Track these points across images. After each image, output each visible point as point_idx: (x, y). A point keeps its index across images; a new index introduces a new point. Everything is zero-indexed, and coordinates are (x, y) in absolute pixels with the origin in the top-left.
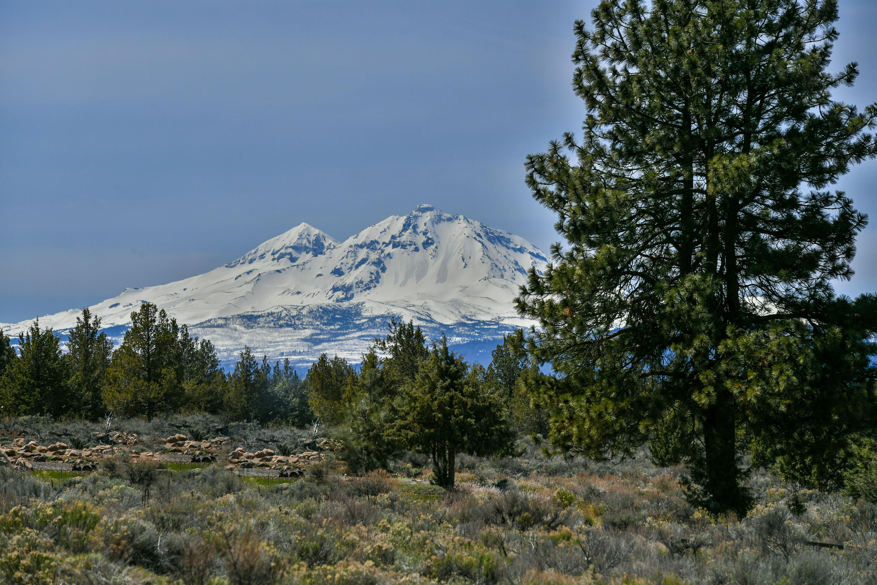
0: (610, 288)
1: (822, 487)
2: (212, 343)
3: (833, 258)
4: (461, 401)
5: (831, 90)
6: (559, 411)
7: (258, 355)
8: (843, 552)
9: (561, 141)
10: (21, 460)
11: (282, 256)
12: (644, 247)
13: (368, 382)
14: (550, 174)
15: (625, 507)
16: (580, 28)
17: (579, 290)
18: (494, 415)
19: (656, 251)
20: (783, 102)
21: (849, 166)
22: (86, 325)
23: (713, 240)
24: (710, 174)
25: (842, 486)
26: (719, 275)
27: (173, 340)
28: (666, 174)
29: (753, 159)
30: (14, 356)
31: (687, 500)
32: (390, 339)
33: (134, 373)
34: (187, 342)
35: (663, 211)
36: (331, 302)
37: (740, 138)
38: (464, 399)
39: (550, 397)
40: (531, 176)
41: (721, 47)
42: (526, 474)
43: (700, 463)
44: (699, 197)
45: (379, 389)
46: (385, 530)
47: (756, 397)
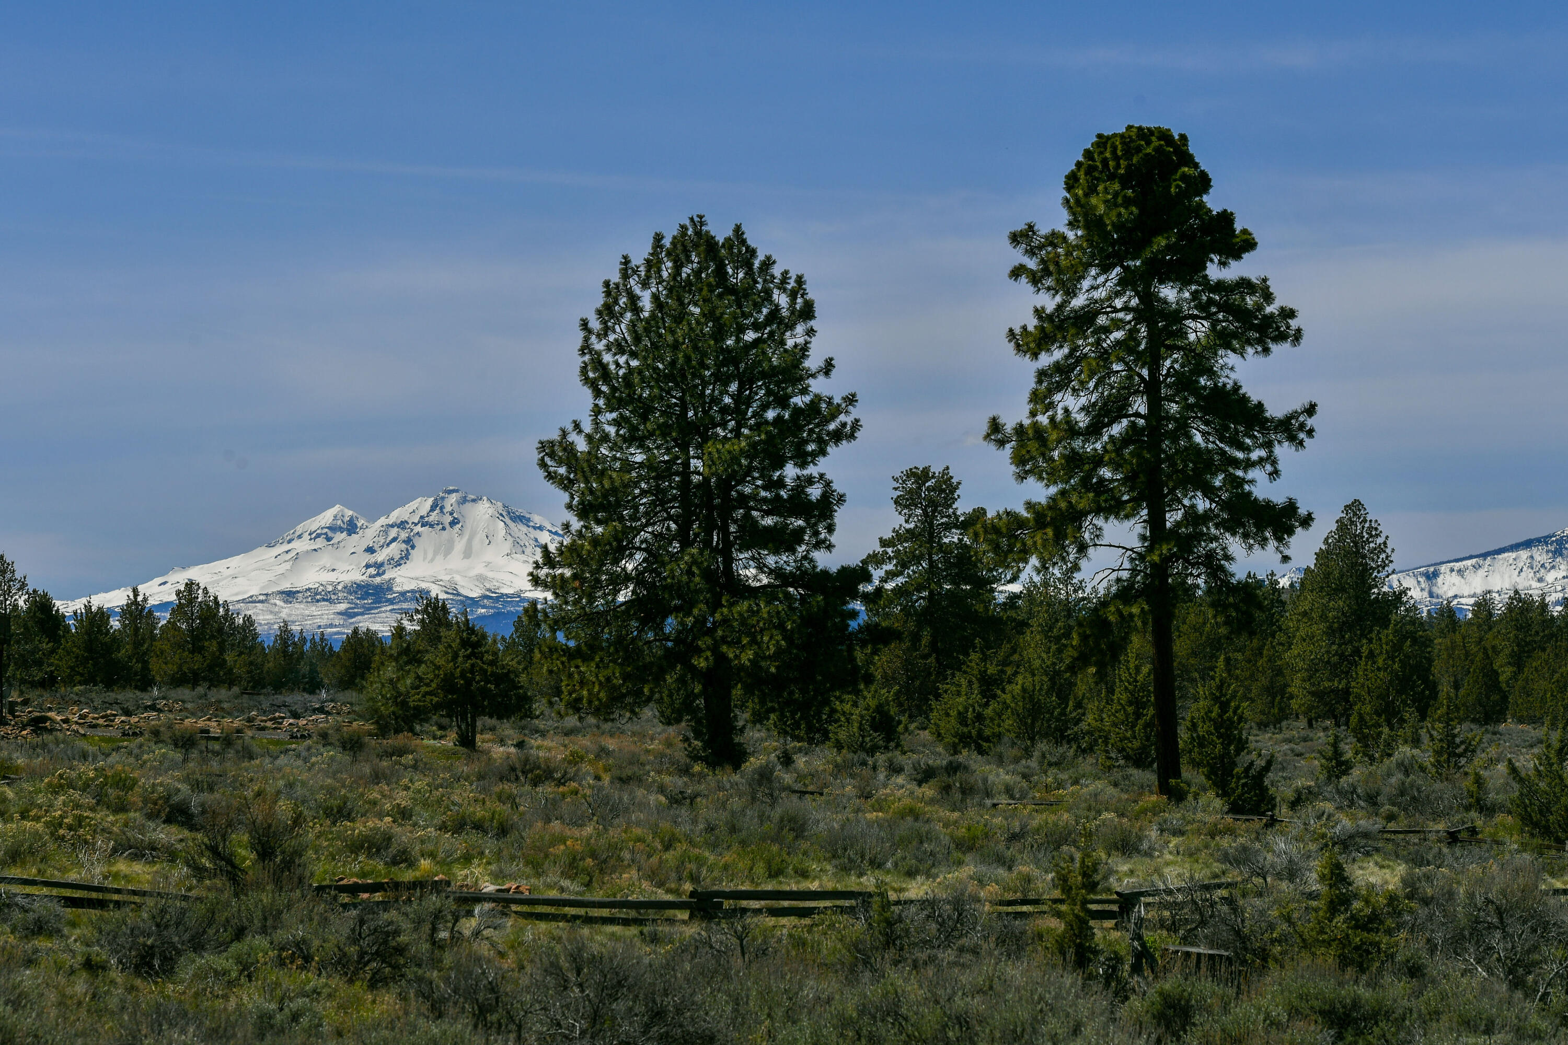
0: (616, 562)
1: (811, 741)
2: (254, 617)
3: (816, 533)
4: (481, 669)
5: (811, 381)
6: (570, 676)
7: (295, 628)
8: (823, 798)
9: (570, 427)
10: (74, 727)
11: (318, 536)
12: (647, 525)
13: (395, 652)
14: (560, 457)
15: (631, 763)
16: (585, 324)
17: (588, 565)
18: (513, 681)
19: (658, 528)
20: (769, 393)
21: (829, 449)
22: (135, 602)
23: (709, 517)
24: (705, 457)
25: (828, 739)
26: (715, 550)
27: (216, 615)
28: (666, 458)
29: (743, 444)
30: (69, 631)
31: (688, 756)
32: (417, 611)
33: (180, 646)
34: (228, 617)
35: (664, 491)
36: (364, 578)
37: (732, 424)
38: (485, 667)
39: (563, 663)
40: (542, 459)
41: (712, 342)
42: (543, 734)
43: (699, 722)
44: (696, 479)
45: (405, 658)
46: (407, 788)
47: (749, 660)
